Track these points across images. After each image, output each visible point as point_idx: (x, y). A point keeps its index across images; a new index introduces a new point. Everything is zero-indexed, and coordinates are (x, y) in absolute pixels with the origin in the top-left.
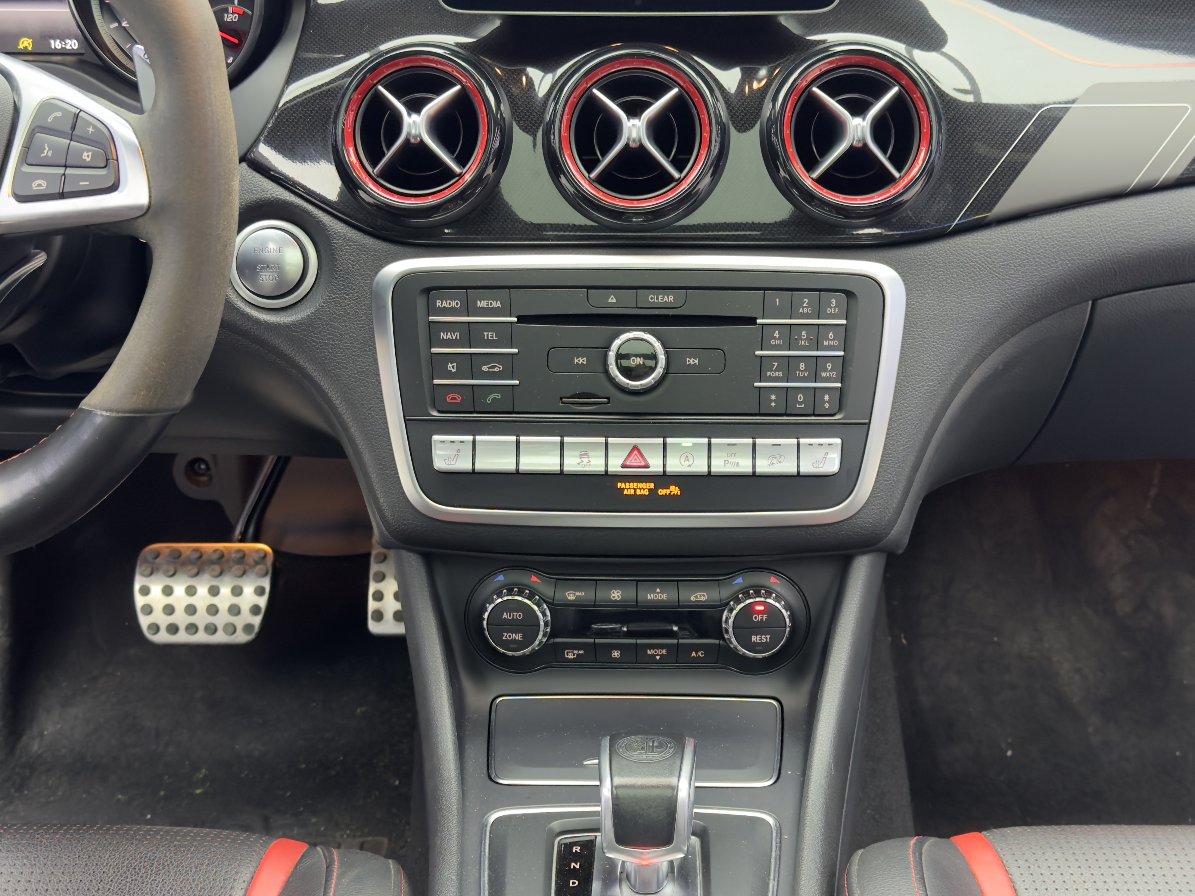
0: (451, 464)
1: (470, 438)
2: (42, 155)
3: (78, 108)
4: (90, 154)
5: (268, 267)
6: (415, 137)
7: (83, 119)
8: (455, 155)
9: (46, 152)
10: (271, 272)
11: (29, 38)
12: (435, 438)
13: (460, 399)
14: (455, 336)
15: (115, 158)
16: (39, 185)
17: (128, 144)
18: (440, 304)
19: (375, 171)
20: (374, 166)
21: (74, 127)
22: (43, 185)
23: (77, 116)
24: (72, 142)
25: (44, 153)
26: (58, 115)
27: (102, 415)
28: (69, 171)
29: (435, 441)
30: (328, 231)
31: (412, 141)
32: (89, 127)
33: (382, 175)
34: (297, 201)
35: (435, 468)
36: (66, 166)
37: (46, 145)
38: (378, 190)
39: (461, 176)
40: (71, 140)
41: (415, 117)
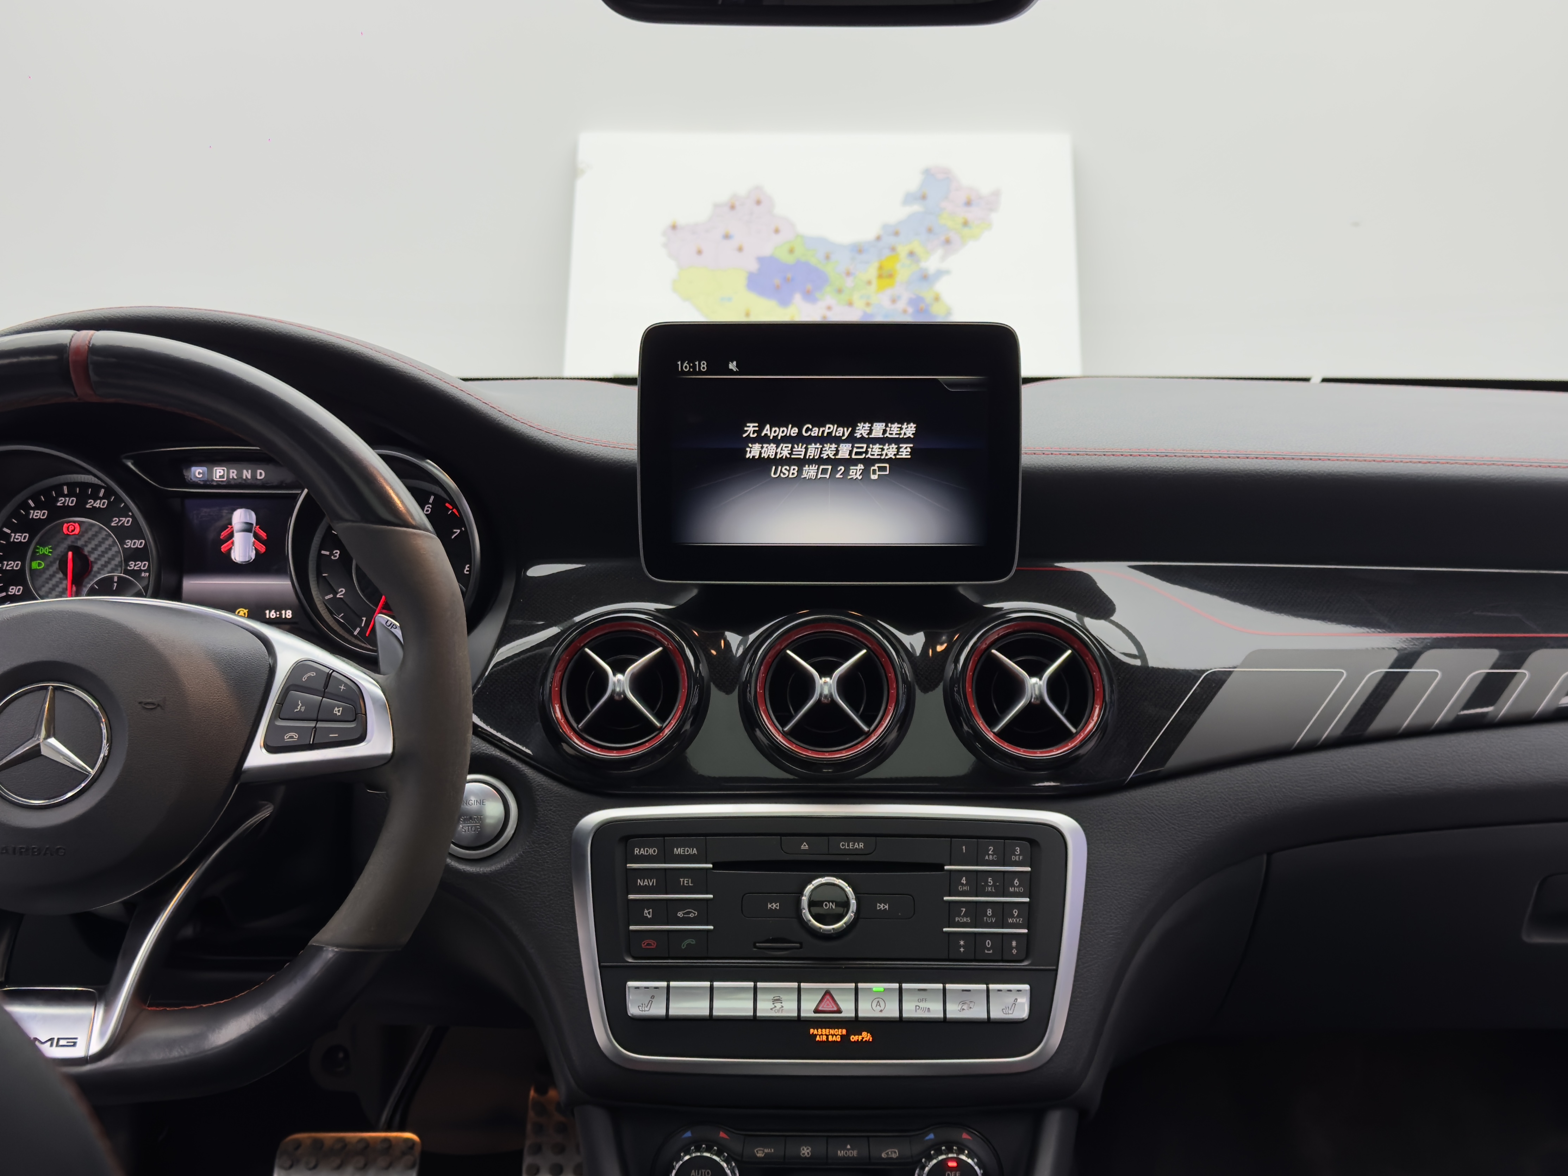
0: (645, 1011)
1: (664, 984)
2: (296, 710)
3: (331, 669)
4: (341, 709)
5: (471, 818)
6: (619, 694)
7: (335, 678)
8: (655, 711)
9: (299, 707)
10: (473, 823)
11: (246, 609)
12: (630, 984)
13: (655, 945)
14: (652, 882)
15: (364, 712)
16: (291, 737)
17: (375, 700)
18: (638, 852)
19: (579, 726)
20: (578, 723)
21: (326, 686)
22: (295, 737)
23: (329, 676)
24: (324, 699)
25: (298, 709)
26: (312, 675)
27: (333, 950)
28: (320, 725)
29: (629, 987)
30: (531, 783)
31: (617, 698)
32: (341, 686)
33: (586, 729)
34: (501, 755)
35: (629, 1015)
36: (317, 720)
37: (300, 701)
38: (583, 744)
39: (661, 730)
40: (323, 697)
41: (619, 676)
